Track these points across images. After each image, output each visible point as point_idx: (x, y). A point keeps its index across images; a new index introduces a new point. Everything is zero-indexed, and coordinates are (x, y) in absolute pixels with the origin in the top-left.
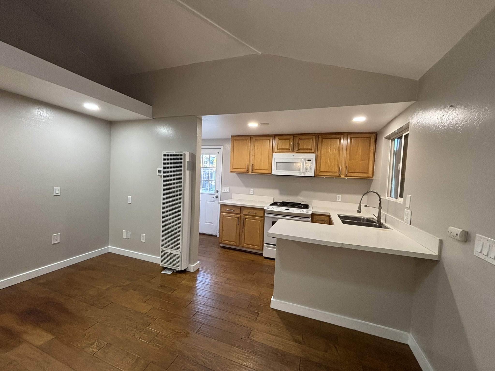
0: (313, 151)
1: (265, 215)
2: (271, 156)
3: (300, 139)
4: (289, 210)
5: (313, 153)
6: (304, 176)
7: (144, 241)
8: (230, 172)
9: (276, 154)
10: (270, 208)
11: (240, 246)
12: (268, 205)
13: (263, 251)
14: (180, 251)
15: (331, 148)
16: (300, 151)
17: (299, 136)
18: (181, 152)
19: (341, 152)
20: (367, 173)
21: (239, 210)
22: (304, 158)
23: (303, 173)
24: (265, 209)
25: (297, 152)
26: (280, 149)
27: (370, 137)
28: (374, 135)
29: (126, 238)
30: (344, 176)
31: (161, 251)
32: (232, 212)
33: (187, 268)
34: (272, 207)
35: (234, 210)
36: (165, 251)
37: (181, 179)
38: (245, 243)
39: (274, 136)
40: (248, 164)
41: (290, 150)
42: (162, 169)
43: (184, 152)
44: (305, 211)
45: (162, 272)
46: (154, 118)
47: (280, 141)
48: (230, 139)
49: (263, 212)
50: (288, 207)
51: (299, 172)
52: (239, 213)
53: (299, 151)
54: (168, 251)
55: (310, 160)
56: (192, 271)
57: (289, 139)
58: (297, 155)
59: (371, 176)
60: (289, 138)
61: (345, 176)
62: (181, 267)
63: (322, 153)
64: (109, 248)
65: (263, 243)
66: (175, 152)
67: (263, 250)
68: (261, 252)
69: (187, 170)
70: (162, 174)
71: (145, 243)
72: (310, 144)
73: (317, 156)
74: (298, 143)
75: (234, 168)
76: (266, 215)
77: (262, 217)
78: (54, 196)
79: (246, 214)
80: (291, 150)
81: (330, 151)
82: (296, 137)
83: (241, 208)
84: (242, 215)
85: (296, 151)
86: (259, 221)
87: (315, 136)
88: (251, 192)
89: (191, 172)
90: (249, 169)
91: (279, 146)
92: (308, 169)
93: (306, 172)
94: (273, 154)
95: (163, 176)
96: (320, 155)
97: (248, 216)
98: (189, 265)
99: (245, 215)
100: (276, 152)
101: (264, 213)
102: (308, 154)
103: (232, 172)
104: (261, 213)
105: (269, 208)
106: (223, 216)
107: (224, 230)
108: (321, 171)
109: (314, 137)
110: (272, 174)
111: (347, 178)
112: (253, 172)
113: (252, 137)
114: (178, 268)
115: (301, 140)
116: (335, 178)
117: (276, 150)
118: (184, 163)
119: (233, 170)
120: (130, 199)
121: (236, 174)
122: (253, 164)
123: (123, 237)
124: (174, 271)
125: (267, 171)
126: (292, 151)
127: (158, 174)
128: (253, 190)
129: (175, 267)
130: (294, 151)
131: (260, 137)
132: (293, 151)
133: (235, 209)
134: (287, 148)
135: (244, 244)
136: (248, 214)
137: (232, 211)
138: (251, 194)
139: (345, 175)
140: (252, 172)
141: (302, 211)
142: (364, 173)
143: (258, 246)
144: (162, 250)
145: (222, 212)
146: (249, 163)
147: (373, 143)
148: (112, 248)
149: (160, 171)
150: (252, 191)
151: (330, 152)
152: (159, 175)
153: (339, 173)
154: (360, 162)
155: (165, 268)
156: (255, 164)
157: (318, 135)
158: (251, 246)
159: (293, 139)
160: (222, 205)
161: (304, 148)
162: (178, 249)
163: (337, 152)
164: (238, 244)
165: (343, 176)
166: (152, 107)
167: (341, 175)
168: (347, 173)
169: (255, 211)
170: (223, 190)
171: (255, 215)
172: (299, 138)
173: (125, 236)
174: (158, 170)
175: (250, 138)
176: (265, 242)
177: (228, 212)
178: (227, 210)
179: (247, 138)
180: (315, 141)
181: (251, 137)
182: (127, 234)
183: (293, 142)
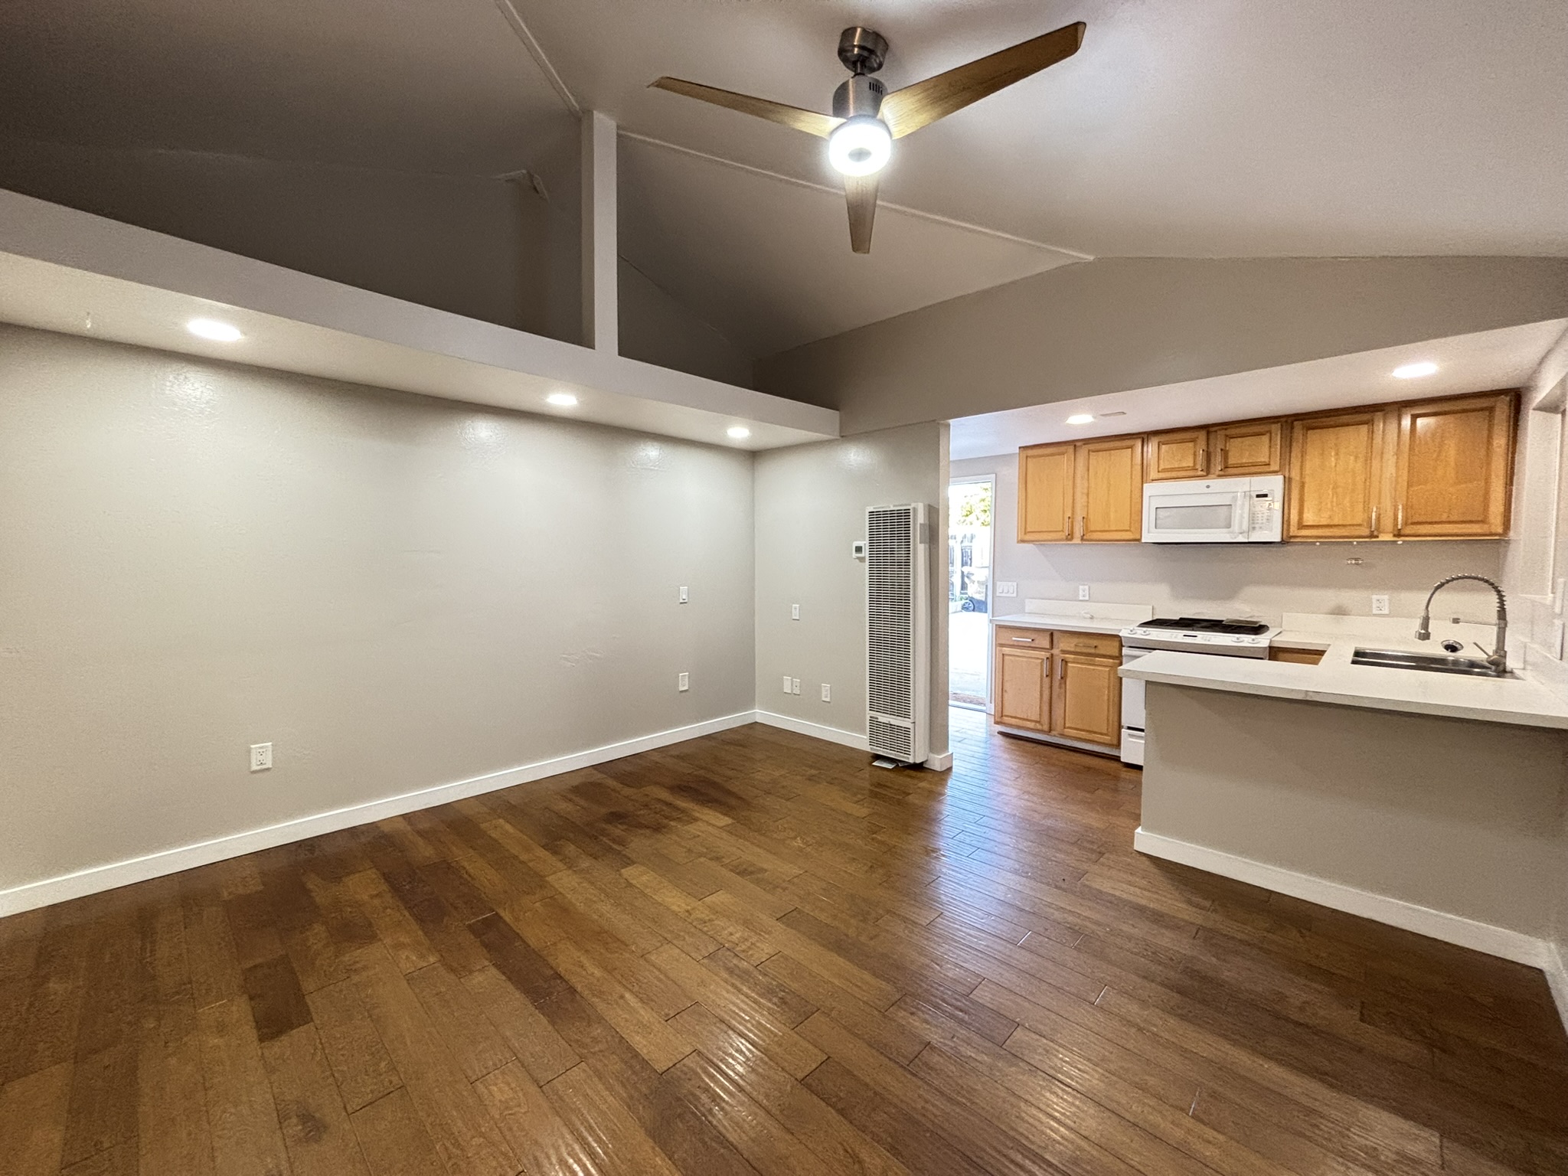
0: (1275, 467)
1: (1123, 651)
2: (1137, 492)
3: (1229, 437)
4: (1196, 636)
5: (1275, 472)
6: (1246, 541)
7: (828, 700)
8: (1018, 542)
9: (1155, 484)
10: (1139, 632)
11: (1053, 733)
12: (1134, 626)
13: (1120, 749)
14: (911, 720)
15: (1337, 454)
16: (1231, 471)
17: (1226, 429)
18: (906, 505)
19: (1376, 464)
20: (1483, 522)
21: (1048, 639)
22: (1245, 492)
23: (1241, 533)
24: (1120, 634)
25: (1220, 476)
26: (1165, 470)
27: (1491, 410)
28: (1508, 399)
29: (789, 692)
30: (1392, 535)
31: (868, 718)
32: (1028, 645)
33: (927, 761)
34: (1145, 629)
35: (1033, 640)
36: (877, 718)
37: (907, 563)
38: (1067, 725)
39: (1145, 436)
40: (1069, 518)
41: (1197, 469)
42: (865, 543)
43: (913, 505)
44: (1246, 639)
45: (874, 764)
46: (842, 437)
47: (1164, 447)
48: (1014, 454)
49: (1117, 644)
50: (1193, 630)
51: (1229, 533)
52: (1048, 647)
53: (1227, 471)
54: (884, 718)
55: (1265, 496)
56: (939, 769)
57: (1193, 440)
58: (1218, 484)
59: (1500, 530)
60: (1196, 436)
61: (1395, 536)
62: (914, 757)
63: (1308, 471)
64: (757, 714)
65: (1120, 727)
66: (894, 506)
67: (1118, 745)
68: (1114, 753)
69: (920, 543)
70: (866, 553)
71: (832, 704)
72: (1262, 449)
73: (1288, 481)
74: (1222, 450)
75: (1029, 530)
76: (1125, 651)
77: (1117, 657)
78: (681, 603)
79: (1069, 649)
80: (1202, 470)
81: (1333, 464)
82: (1216, 431)
83: (1052, 635)
84: (1055, 651)
85: (1217, 473)
86: (1108, 669)
87: (1279, 424)
88: (1081, 593)
89: (927, 546)
90: (1072, 532)
91: (1161, 462)
92: (1260, 522)
93: (1251, 528)
94: (1145, 485)
95: (867, 559)
96: (1298, 478)
97: (1073, 656)
98: (932, 755)
99: (1064, 652)
100: (1153, 480)
101: (1121, 646)
102: (1255, 479)
103: (1023, 541)
104: (1111, 648)
105: (1134, 632)
106: (1003, 655)
107: (1006, 691)
108: (1305, 524)
109: (1276, 428)
110: (1143, 541)
111: (1404, 541)
112: (1085, 537)
113: (1078, 444)
114: (908, 758)
115: (1232, 440)
116: (1357, 542)
117: (1153, 474)
118: (915, 529)
119: (1028, 537)
120: (798, 610)
121: (1034, 547)
122: (1083, 518)
123: (785, 691)
124: (898, 765)
125: (1128, 533)
126: (1204, 473)
127: (855, 555)
128: (1087, 587)
129: (901, 756)
130: (1212, 471)
131: (1104, 442)
132: (1207, 472)
133: (1036, 636)
134: (1189, 467)
135: (1065, 728)
136: (1072, 650)
137: (1029, 642)
138: (1081, 598)
139: (1396, 533)
140: (1082, 539)
141: (1238, 639)
142: (1471, 522)
143: (1105, 734)
144: (871, 717)
145: (1002, 645)
146: (1073, 514)
147: (1505, 424)
148: (760, 714)
149: (859, 549)
150: (1083, 591)
151: (1336, 466)
152: (858, 558)
153: (1371, 527)
154: (1451, 489)
155: (877, 757)
156: (1091, 517)
157: (1289, 421)
158: (1083, 735)
159: (1208, 439)
160: (1000, 628)
161: (1244, 461)
162: (907, 716)
163: (1359, 465)
164: (1046, 727)
165: (1383, 537)
166: (838, 412)
167: (1380, 532)
168: (1399, 527)
169: (1095, 642)
170: (999, 591)
171: (1092, 651)
172: (1227, 436)
173: (787, 690)
174: (856, 547)
175: (1072, 447)
176: (1125, 722)
177: (1016, 644)
178: (1014, 639)
179: (1062, 449)
180: (1281, 441)
181: (1075, 446)
182: (792, 685)
183: (1208, 447)
